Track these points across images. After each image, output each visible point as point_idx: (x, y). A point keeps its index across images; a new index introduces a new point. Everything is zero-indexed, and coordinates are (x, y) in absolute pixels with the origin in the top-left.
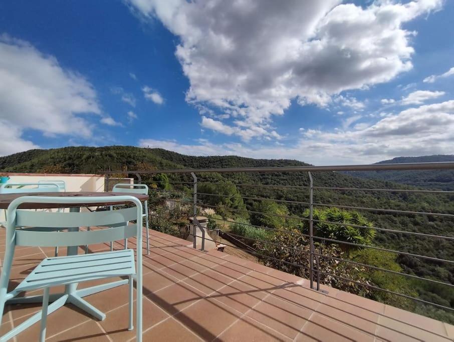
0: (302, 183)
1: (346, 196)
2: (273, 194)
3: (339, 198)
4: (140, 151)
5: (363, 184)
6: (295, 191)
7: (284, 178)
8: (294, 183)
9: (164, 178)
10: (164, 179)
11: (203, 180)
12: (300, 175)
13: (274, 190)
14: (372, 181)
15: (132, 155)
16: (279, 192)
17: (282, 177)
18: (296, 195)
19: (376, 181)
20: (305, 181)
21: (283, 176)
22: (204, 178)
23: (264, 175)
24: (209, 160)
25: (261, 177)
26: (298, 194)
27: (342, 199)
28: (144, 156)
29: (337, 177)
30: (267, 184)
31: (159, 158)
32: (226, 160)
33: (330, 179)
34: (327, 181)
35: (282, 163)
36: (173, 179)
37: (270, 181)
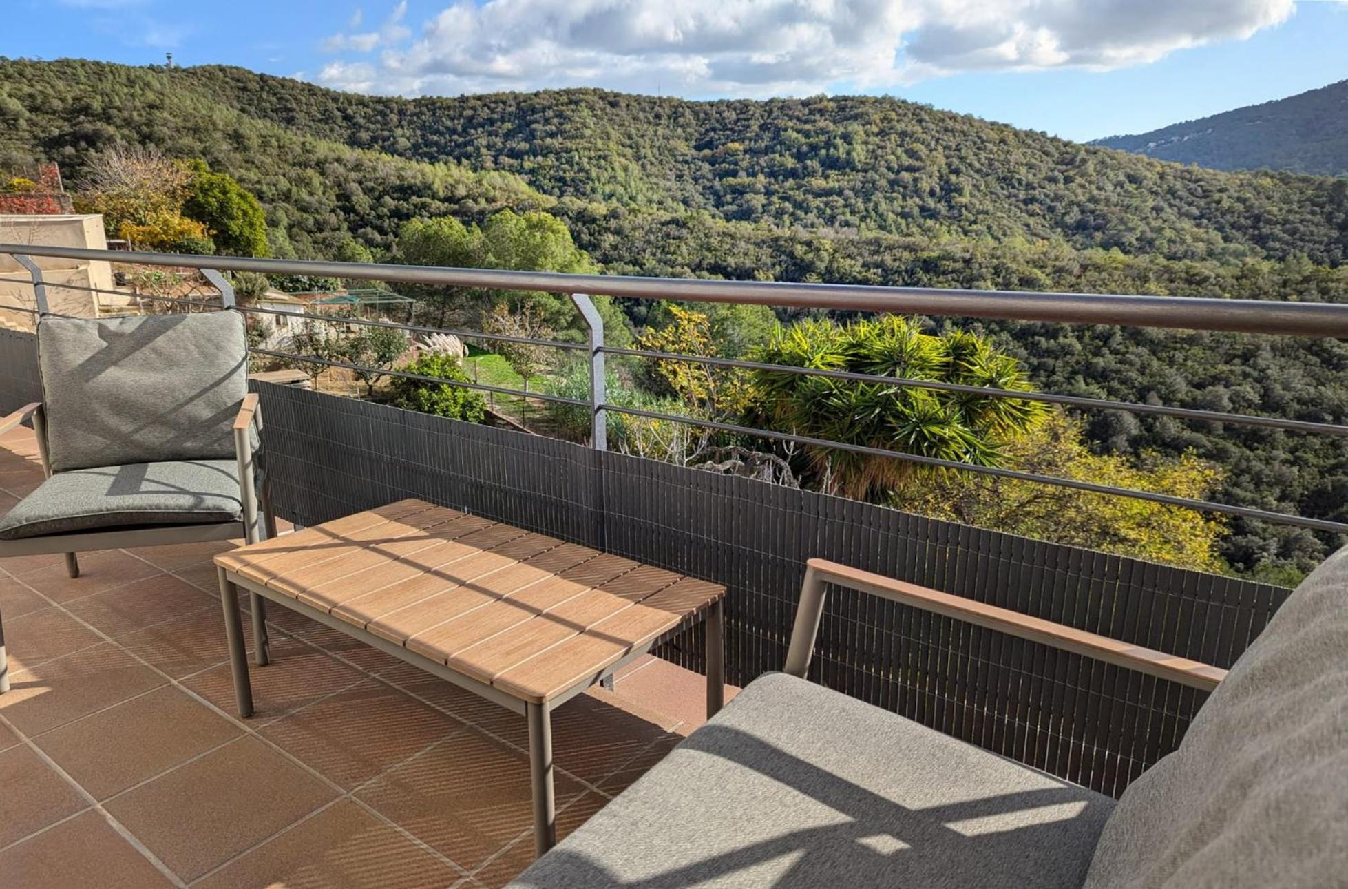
0: (913, 203)
1: (1121, 256)
2: (769, 261)
3: (1084, 268)
4: (131, 83)
5: (1217, 196)
6: (877, 242)
7: (832, 184)
8: (876, 209)
9: (245, 206)
10: (245, 213)
11: (444, 207)
12: (910, 169)
13: (776, 239)
14: (1267, 182)
15: (97, 105)
16: (799, 250)
17: (818, 183)
18: (877, 258)
19: (1285, 180)
20: (932, 193)
21: (826, 177)
22: (449, 199)
23: (734, 174)
24: (468, 113)
25: (717, 183)
26: (888, 258)
27: (1098, 268)
28: (152, 106)
29: (1090, 167)
30: (745, 214)
31: (225, 114)
32: (550, 113)
33: (1053, 180)
34: (1036, 193)
35: (822, 112)
36: (304, 209)
37: (758, 201)
